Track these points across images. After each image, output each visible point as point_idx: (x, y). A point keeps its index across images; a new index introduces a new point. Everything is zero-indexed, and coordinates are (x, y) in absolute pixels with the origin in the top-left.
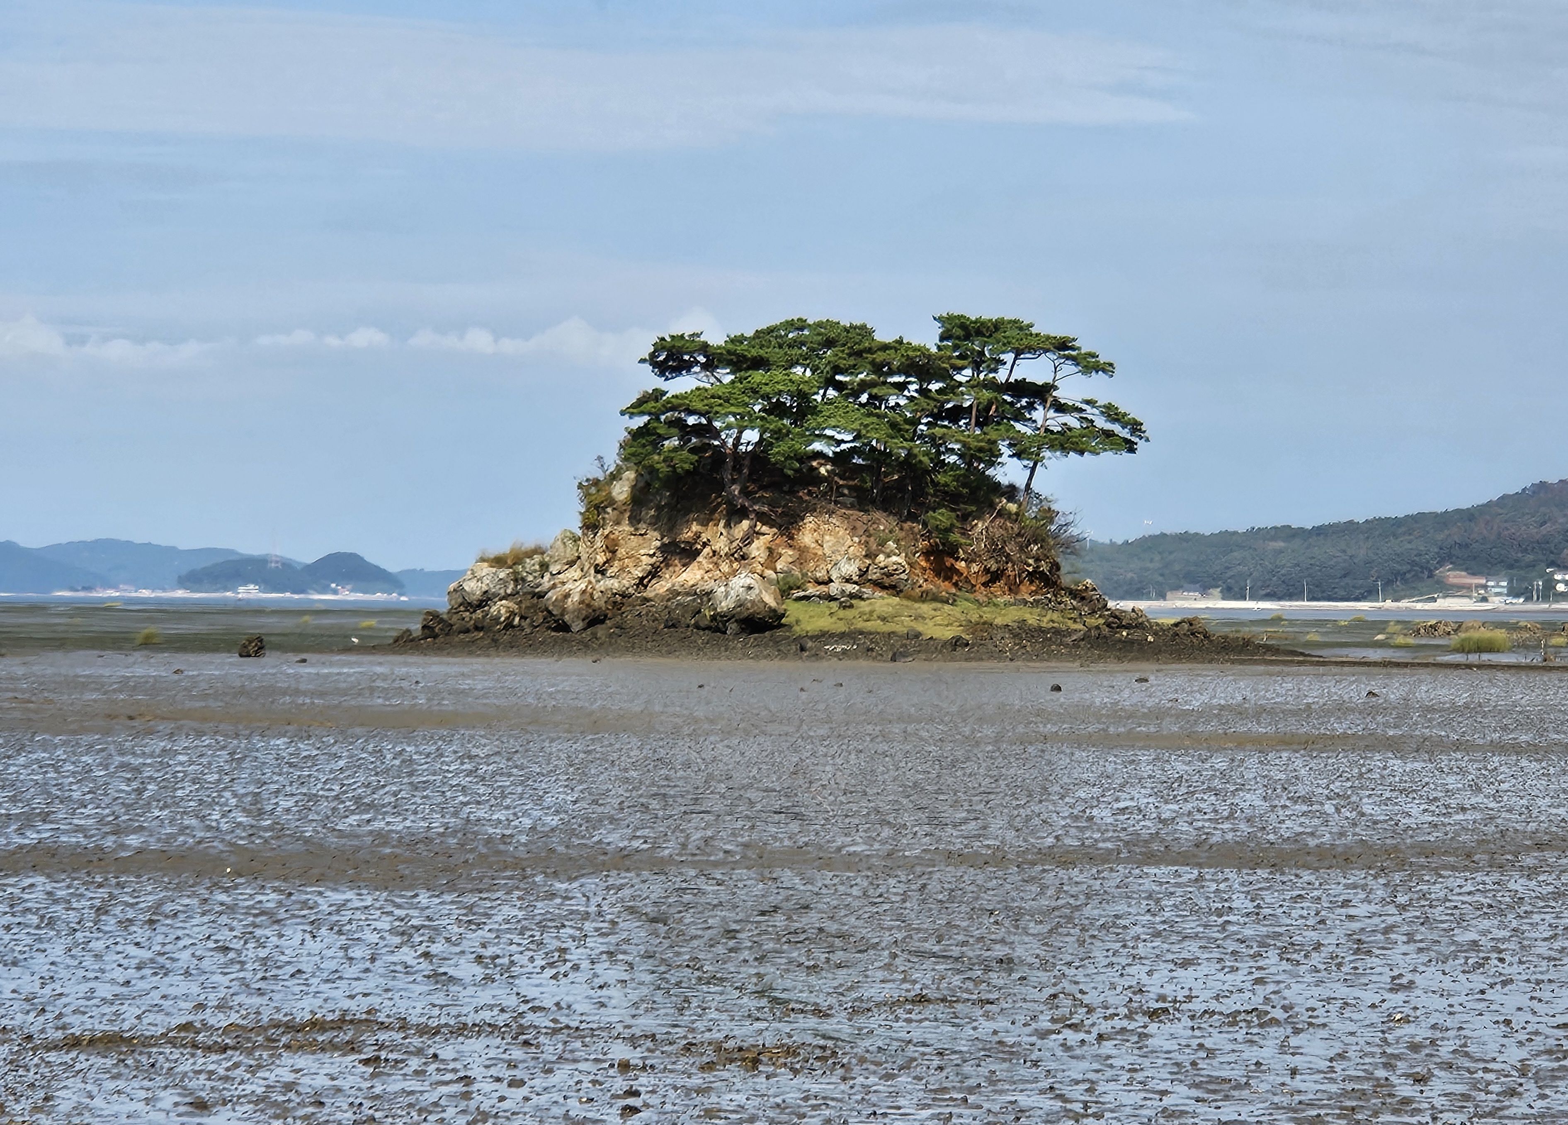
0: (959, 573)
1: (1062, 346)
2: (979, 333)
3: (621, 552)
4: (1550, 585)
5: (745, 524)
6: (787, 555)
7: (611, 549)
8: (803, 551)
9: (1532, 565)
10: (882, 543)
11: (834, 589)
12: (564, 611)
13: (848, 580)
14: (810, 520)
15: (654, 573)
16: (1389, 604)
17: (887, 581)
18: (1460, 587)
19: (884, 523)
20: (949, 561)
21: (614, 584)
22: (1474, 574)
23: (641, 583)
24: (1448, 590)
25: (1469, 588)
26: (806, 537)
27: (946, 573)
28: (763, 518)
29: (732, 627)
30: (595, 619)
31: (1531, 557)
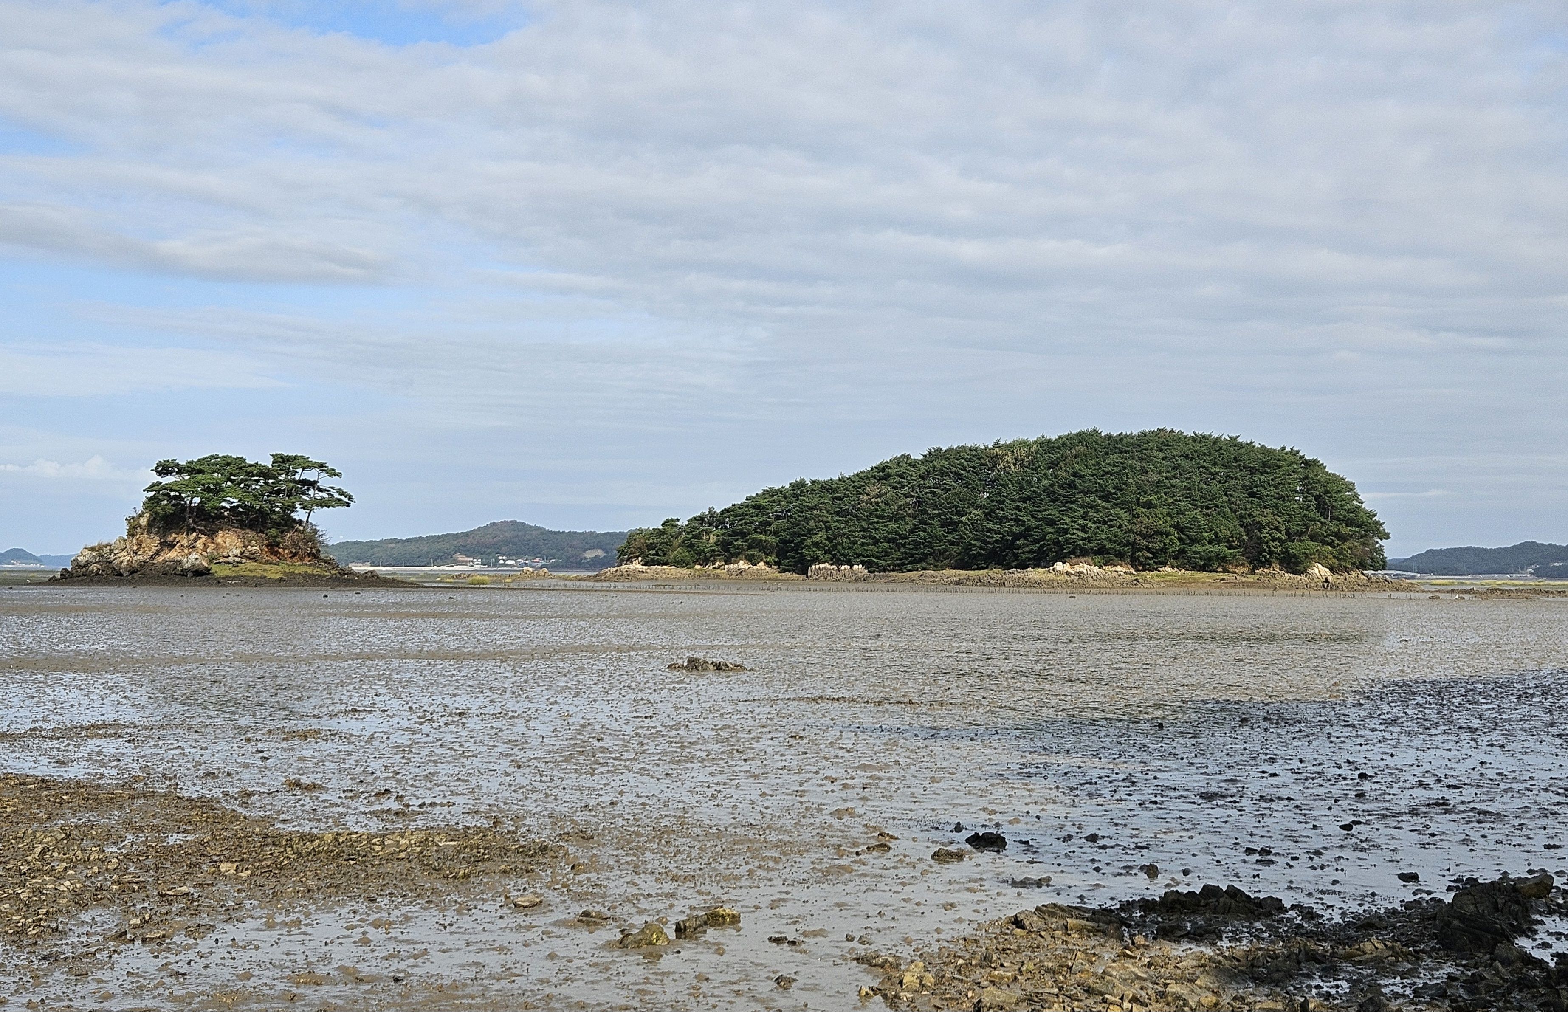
0: (280, 553)
1: (321, 466)
2: (288, 460)
3: (144, 545)
4: (497, 560)
5: (194, 534)
6: (212, 546)
7: (140, 544)
8: (218, 544)
9: (489, 554)
10: (250, 542)
11: (230, 559)
12: (120, 568)
13: (236, 556)
14: (221, 534)
15: (157, 553)
16: (435, 568)
17: (252, 557)
18: (463, 562)
19: (250, 534)
20: (276, 549)
21: (141, 558)
22: (468, 557)
23: (152, 557)
24: (458, 563)
25: (466, 562)
26: (219, 540)
27: (276, 553)
28: (201, 532)
29: (190, 574)
30: (133, 572)
31: (489, 550)
